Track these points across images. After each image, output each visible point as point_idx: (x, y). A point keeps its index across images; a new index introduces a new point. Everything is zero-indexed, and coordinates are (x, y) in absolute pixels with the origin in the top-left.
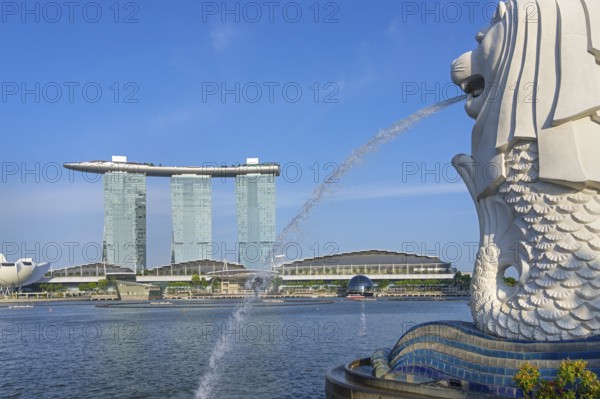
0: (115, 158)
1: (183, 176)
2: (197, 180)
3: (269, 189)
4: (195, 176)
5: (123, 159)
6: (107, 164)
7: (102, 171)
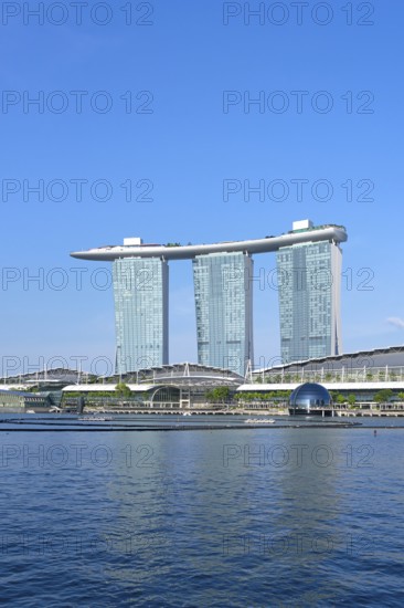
0: (127, 241)
1: (211, 255)
2: (225, 260)
3: (321, 262)
4: (225, 254)
5: (137, 241)
6: (116, 250)
7: (112, 258)
